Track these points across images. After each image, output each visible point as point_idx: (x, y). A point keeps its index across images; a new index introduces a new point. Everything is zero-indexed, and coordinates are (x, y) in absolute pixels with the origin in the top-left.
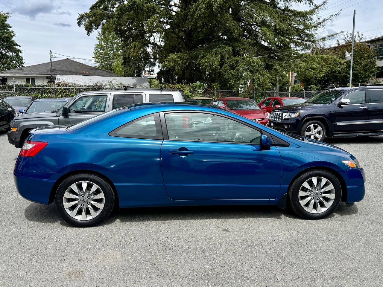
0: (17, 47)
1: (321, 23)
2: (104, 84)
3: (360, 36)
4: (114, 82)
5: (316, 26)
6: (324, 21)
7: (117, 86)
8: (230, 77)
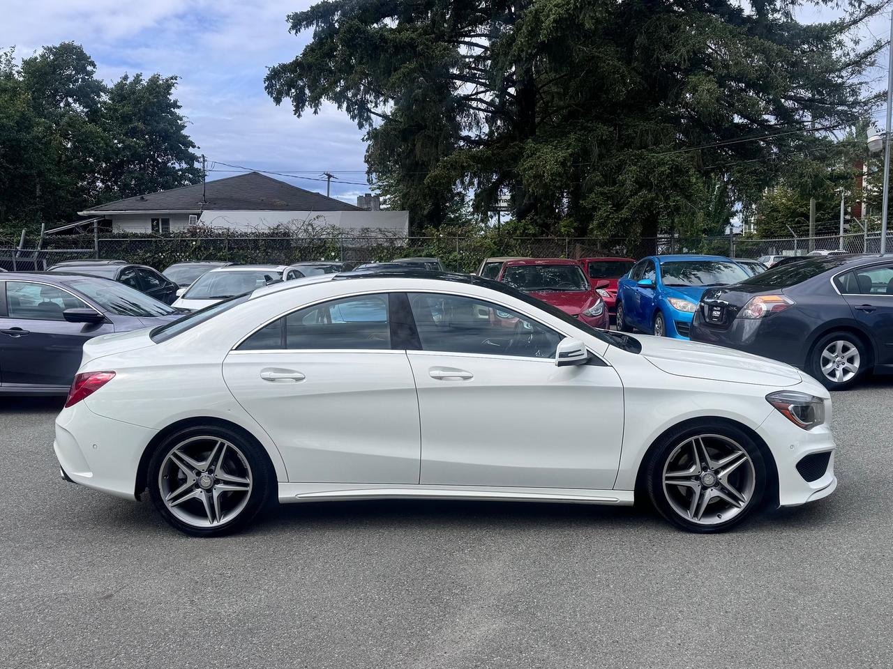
0: (191, 150)
2: (294, 228)
4: (316, 223)
6: (881, 47)
7: (325, 233)
8: (598, 204)
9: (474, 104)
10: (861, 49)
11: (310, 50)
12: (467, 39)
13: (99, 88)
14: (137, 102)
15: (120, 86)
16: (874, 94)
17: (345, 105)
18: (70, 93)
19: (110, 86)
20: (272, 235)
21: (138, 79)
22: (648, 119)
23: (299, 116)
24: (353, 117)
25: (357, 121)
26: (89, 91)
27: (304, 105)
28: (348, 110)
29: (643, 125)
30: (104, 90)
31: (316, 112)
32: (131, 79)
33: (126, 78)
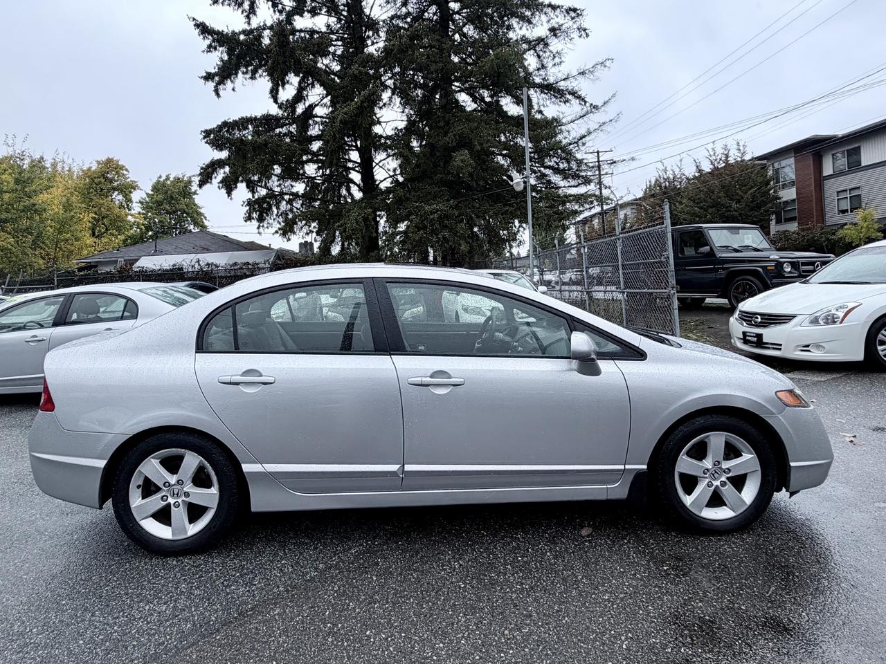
13: (133, 187)
14: (166, 192)
20: (171, 270)
21: (168, 178)
32: (164, 178)
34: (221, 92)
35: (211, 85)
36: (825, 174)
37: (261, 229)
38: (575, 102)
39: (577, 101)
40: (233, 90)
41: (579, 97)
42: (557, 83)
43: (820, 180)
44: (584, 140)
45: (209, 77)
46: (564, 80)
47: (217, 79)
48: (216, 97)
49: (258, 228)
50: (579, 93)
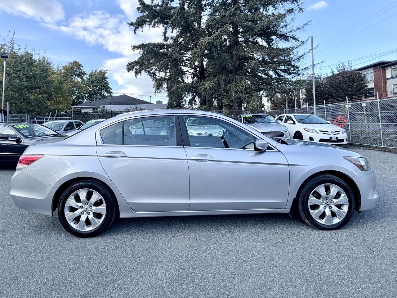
1: (302, 56)
3: (350, 64)
5: (299, 59)
6: (305, 54)
9: (187, 73)
10: (299, 55)
11: (140, 58)
12: (184, 55)
15: (92, 73)
16: (304, 67)
17: (149, 74)
18: (76, 75)
19: (88, 73)
22: (237, 75)
23: (136, 77)
24: (151, 77)
25: (152, 78)
26: (81, 75)
27: (138, 74)
28: (150, 75)
29: (235, 77)
30: (86, 74)
31: (140, 75)
33: (93, 71)
34: (137, 32)
35: (133, 28)
36: (387, 77)
37: (156, 93)
38: (293, 41)
39: (295, 40)
40: (142, 31)
41: (295, 39)
42: (287, 33)
43: (385, 80)
44: (303, 57)
45: (132, 24)
46: (290, 32)
47: (135, 25)
48: (134, 33)
49: (155, 92)
50: (295, 37)
